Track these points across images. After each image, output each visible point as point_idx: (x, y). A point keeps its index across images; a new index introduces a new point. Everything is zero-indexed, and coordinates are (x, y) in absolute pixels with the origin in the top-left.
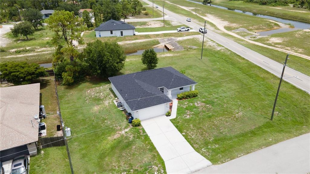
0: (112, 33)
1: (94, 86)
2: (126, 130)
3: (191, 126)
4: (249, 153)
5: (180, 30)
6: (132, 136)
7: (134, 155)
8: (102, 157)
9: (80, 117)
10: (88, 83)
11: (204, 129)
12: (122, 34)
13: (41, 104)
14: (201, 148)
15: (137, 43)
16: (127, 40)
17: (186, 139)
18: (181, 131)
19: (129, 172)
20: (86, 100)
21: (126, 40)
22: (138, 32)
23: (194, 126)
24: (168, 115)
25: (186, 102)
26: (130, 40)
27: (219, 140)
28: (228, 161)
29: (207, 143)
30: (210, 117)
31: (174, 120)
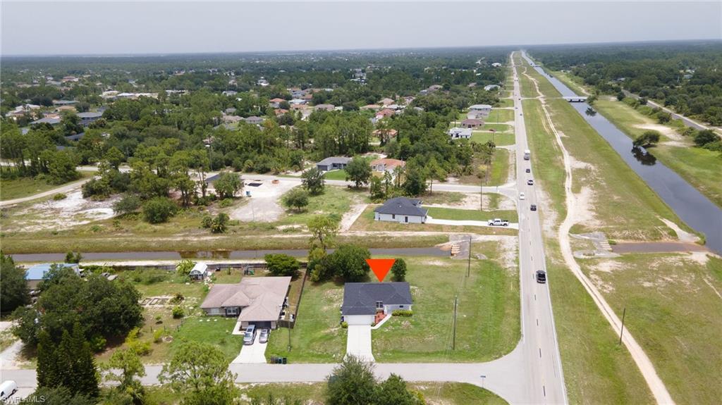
0: (394, 218)
2: (336, 329)
3: (383, 337)
4: (406, 363)
6: (336, 334)
7: (331, 345)
9: (311, 312)
10: (332, 283)
11: (390, 342)
12: (406, 221)
13: (287, 295)
14: (378, 352)
16: (410, 230)
17: (372, 344)
18: (372, 339)
19: (323, 353)
20: (322, 300)
21: (408, 230)
23: (385, 337)
24: (373, 325)
25: (396, 319)
26: (413, 230)
27: (396, 351)
29: (384, 351)
30: (403, 334)
31: (374, 330)
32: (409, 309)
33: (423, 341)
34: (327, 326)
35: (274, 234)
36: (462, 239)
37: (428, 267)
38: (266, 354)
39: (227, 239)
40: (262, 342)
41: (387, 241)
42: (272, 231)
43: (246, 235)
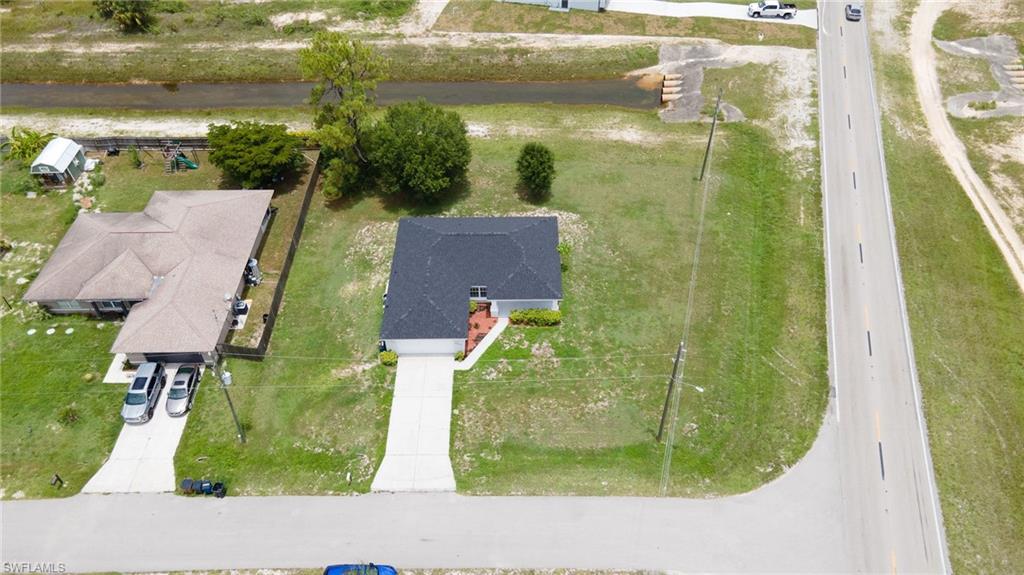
1: (384, 213)
2: (368, 367)
3: (482, 398)
4: (534, 495)
5: (755, 13)
6: (367, 384)
7: (349, 423)
8: (303, 407)
10: (377, 200)
11: (498, 416)
12: (564, 3)
13: (257, 254)
14: (465, 452)
15: (590, 50)
16: (570, 28)
17: (452, 424)
18: (455, 403)
19: (327, 450)
20: (346, 257)
21: (568, 30)
23: (487, 402)
24: (460, 358)
25: (519, 334)
26: (577, 30)
27: (511, 448)
28: (485, 495)
29: (483, 446)
30: (532, 391)
31: (462, 373)
32: (553, 309)
33: (582, 415)
34: (346, 354)
35: (262, 40)
37: (607, 147)
38: (178, 460)
39: (155, 52)
40: (174, 415)
41: (518, 61)
42: (257, 29)
43: (198, 39)
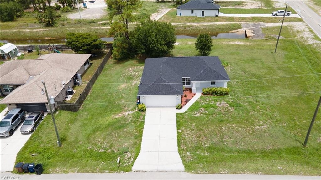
0: (192, 12)
1: (138, 64)
2: (131, 113)
3: (194, 125)
4: (236, 173)
5: (275, 14)
6: (130, 119)
7: (120, 137)
8: (95, 131)
9: (106, 91)
10: (136, 61)
11: (204, 133)
12: (203, 15)
14: (188, 151)
15: (215, 25)
16: (206, 21)
17: (178, 136)
18: (179, 126)
19: (106, 151)
20: (121, 77)
21: (205, 21)
22: (224, 13)
23: (197, 126)
24: (179, 108)
25: (208, 99)
26: (209, 21)
27: (214, 149)
28: (204, 173)
29: (197, 148)
30: (221, 121)
31: (181, 114)
32: (224, 85)
33: (253, 132)
34: (120, 109)
35: (94, 27)
36: (253, 26)
38: (20, 155)
39: (55, 30)
40: (24, 133)
41: (188, 29)
42: (92, 24)
43: (71, 27)
